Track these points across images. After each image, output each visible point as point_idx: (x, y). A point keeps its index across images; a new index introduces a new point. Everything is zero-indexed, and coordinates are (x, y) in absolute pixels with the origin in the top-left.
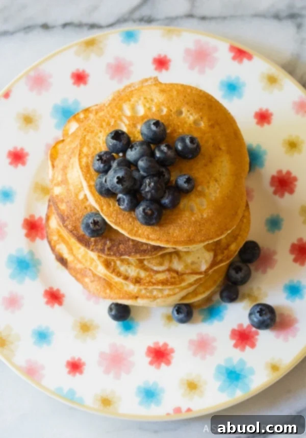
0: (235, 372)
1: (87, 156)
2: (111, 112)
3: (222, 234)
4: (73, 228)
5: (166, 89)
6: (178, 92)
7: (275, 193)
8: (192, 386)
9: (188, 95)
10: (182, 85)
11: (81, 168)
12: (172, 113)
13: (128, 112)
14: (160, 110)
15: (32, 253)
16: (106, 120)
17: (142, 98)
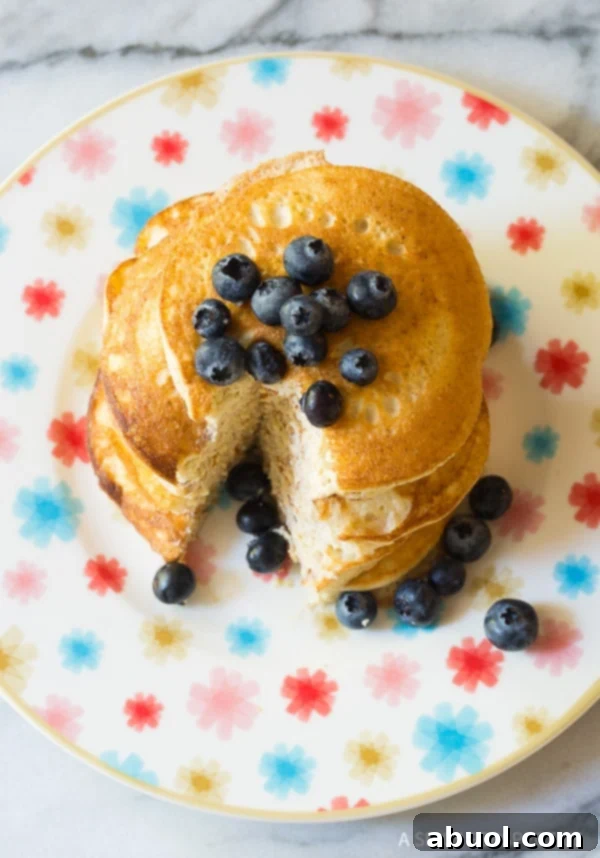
0: (454, 732)
1: (176, 303)
2: (227, 218)
3: (426, 468)
4: (144, 442)
5: (336, 177)
6: (361, 184)
7: (544, 384)
8: (370, 757)
9: (381, 190)
10: (370, 171)
11: (165, 328)
12: (346, 226)
13: (261, 220)
14: (323, 219)
15: (65, 487)
16: (218, 232)
17: (290, 193)
